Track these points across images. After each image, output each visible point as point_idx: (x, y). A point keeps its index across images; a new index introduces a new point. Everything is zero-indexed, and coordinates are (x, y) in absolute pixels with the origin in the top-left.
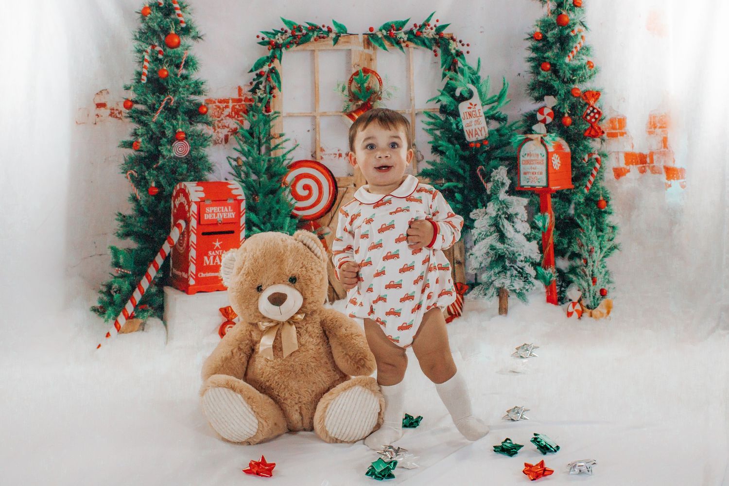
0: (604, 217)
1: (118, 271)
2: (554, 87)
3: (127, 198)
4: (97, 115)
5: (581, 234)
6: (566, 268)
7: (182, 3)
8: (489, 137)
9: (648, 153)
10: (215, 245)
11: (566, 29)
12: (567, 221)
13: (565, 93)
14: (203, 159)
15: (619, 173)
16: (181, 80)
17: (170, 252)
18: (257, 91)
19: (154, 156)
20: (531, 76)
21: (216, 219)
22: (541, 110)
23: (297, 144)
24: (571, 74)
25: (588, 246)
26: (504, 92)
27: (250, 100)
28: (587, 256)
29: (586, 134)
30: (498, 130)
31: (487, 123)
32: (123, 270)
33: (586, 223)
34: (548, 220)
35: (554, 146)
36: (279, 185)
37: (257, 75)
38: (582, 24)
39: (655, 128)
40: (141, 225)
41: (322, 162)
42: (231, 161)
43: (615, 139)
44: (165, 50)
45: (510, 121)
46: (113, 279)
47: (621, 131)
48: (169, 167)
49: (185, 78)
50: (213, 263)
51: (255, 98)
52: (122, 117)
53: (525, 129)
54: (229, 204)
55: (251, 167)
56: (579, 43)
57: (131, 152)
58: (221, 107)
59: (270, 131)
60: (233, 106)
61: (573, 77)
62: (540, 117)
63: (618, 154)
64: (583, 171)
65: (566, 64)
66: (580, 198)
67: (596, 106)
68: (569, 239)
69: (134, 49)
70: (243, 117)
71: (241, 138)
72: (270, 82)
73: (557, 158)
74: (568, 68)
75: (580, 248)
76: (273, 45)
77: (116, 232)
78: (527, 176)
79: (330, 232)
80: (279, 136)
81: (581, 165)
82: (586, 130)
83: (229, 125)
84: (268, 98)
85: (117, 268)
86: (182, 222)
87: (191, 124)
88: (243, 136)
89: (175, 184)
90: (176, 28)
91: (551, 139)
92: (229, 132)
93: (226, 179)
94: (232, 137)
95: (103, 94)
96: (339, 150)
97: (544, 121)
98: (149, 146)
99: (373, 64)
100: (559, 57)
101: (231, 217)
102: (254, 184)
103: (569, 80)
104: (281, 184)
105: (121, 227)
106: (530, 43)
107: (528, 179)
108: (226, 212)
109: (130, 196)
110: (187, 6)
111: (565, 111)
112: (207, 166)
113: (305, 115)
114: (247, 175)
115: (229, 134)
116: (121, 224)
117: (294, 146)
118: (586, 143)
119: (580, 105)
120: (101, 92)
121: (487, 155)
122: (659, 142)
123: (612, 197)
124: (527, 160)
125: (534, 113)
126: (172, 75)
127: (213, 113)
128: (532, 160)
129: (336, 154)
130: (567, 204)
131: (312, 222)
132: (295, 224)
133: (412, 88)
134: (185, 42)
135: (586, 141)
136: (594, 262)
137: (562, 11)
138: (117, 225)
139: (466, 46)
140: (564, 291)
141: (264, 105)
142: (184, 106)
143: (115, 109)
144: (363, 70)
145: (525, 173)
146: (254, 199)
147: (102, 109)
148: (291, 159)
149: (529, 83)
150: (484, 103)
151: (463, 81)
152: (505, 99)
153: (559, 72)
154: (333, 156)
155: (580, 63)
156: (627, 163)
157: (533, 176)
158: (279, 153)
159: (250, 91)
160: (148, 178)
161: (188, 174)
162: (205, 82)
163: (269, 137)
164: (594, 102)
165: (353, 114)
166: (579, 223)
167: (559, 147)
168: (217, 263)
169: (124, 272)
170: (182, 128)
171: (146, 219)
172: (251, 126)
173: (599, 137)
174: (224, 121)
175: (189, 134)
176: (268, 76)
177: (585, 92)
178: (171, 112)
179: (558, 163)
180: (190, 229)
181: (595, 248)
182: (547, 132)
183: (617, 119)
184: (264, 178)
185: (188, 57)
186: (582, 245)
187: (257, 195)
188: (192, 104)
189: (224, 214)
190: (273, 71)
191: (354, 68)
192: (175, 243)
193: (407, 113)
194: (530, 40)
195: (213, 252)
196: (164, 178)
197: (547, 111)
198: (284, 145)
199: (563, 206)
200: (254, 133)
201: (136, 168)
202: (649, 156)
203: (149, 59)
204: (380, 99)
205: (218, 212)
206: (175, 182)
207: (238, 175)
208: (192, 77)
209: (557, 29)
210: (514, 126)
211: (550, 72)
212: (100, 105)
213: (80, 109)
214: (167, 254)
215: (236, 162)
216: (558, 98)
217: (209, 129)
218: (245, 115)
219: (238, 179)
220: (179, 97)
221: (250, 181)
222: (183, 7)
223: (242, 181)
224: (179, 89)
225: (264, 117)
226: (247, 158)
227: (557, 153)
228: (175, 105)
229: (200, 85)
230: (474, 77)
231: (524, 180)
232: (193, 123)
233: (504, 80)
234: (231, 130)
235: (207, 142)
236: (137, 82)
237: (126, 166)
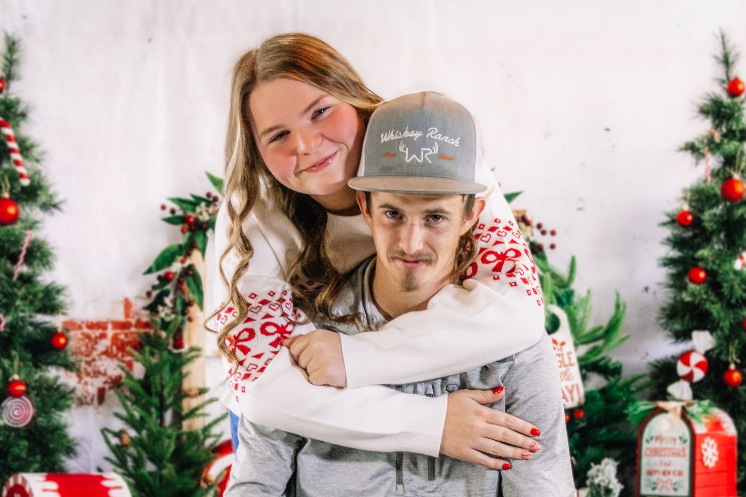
2: (711, 315)
7: (24, 142)
8: (586, 403)
11: (739, 206)
13: (731, 325)
14: (58, 432)
16: (18, 285)
18: (160, 308)
20: (668, 292)
22: (685, 357)
26: (617, 321)
27: (147, 325)
30: (603, 391)
31: (584, 378)
35: (706, 424)
36: (196, 482)
37: (160, 278)
42: (110, 436)
45: (626, 375)
49: (26, 280)
51: (154, 322)
53: (654, 391)
55: (145, 448)
58: (93, 336)
59: (181, 384)
60: (115, 336)
62: (682, 370)
65: (736, 273)
70: (132, 355)
71: (128, 394)
72: (183, 294)
73: (713, 447)
74: (738, 280)
76: (190, 224)
78: (654, 478)
80: (197, 392)
83: (105, 370)
84: (179, 322)
87: (36, 366)
88: (132, 391)
89: (6, 476)
90: (12, 188)
91: (700, 410)
92: (106, 382)
93: (100, 470)
94: (112, 392)
97: (689, 377)
100: (722, 257)
102: (151, 480)
103: (740, 301)
104: (199, 482)
106: (668, 232)
107: (654, 483)
110: (32, 146)
111: (730, 359)
112: (65, 444)
114: (138, 462)
121: (582, 436)
124: (655, 449)
125: (672, 361)
126: (4, 276)
127: (77, 348)
128: (664, 449)
134: (28, 215)
137: (732, 172)
139: (548, 235)
141: (171, 335)
142: (25, 334)
145: (650, 473)
148: (220, 436)
149: (665, 305)
150: (580, 339)
152: (620, 334)
153: (721, 287)
157: (664, 478)
158: (198, 423)
159: (144, 309)
161: (31, 459)
162: (63, 290)
163: (180, 395)
167: (715, 426)
170: (19, 374)
172: (146, 374)
174: (98, 363)
175: (33, 384)
176: (180, 282)
179: (714, 455)
182: (695, 399)
184: (169, 470)
185: (32, 242)
188: (39, 331)
190: (190, 273)
194: (669, 226)
197: (696, 358)
198: (208, 409)
200: (152, 387)
206: (7, 472)
207: (121, 463)
208: (39, 279)
209: (721, 207)
210: (634, 384)
211: (703, 286)
215: (118, 439)
216: (717, 335)
217: (70, 377)
218: (136, 353)
219: (120, 470)
220: (15, 316)
221: (143, 475)
222: (25, 149)
223: (127, 474)
224: (15, 302)
225: (171, 358)
226: (139, 431)
227: (712, 436)
228: (8, 330)
229: (54, 294)
230: (563, 291)
231: (647, 486)
232: (40, 364)
233: (618, 300)
234: (109, 380)
235: (66, 401)
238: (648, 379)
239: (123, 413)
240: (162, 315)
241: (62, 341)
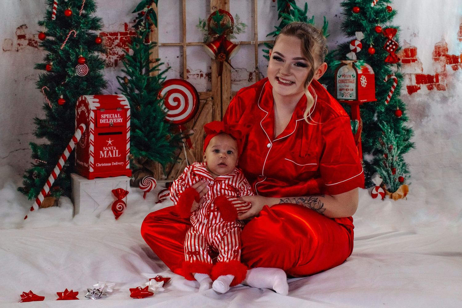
0: (400, 123)
1: (37, 161)
2: (362, 25)
3: (42, 107)
4: (19, 44)
5: (383, 136)
6: (371, 161)
9: (435, 74)
10: (108, 143)
12: (372, 125)
13: (371, 29)
14: (99, 78)
15: (412, 90)
16: (81, 18)
17: (75, 147)
19: (62, 75)
20: (345, 17)
21: (109, 123)
22: (353, 42)
23: (169, 66)
24: (375, 16)
25: (388, 145)
26: (325, 28)
27: (134, 33)
28: (387, 152)
29: (386, 60)
32: (40, 161)
33: (386, 127)
34: (357, 125)
35: (362, 70)
36: (155, 98)
39: (440, 56)
40: (53, 127)
41: (188, 80)
42: (120, 79)
43: (408, 64)
46: (34, 168)
47: (413, 58)
48: (73, 84)
49: (85, 16)
50: (107, 156)
51: (137, 32)
52: (37, 46)
53: (341, 56)
54: (119, 112)
55: (134, 84)
57: (44, 72)
58: (112, 38)
59: (149, 58)
60: (121, 38)
61: (377, 18)
62: (352, 47)
63: (411, 76)
64: (384, 88)
65: (372, 8)
66: (381, 108)
67: (394, 39)
68: (373, 139)
70: (128, 46)
71: (127, 62)
72: (149, 21)
73: (365, 79)
74: (373, 11)
75: (382, 146)
77: (34, 132)
78: (342, 92)
79: (193, 134)
80: (155, 60)
81: (382, 84)
82: (386, 58)
83: (118, 52)
84: (147, 32)
85: (36, 159)
86: (83, 125)
87: (90, 51)
88: (129, 61)
89: (78, 97)
91: (360, 64)
92: (118, 57)
93: (116, 93)
94: (121, 61)
95: (23, 28)
96: (200, 72)
97: (355, 50)
98: (59, 67)
99: (226, 6)
100: (366, 2)
101: (120, 122)
102: (137, 97)
103: (373, 20)
104: (157, 97)
105: (38, 128)
107: (343, 94)
108: (116, 118)
109: (44, 105)
111: (371, 44)
112: (102, 83)
113: (175, 45)
115: (118, 59)
116: (38, 126)
117: (167, 68)
118: (386, 67)
119: (381, 39)
120: (21, 26)
122: (443, 67)
123: (406, 107)
124: (342, 80)
125: (348, 44)
126: (75, 14)
127: (106, 43)
128: (346, 80)
129: (198, 75)
130: (372, 113)
131: (180, 126)
132: (167, 127)
133: (255, 25)
135: (386, 66)
136: (393, 156)
138: (35, 127)
140: (370, 178)
141: (144, 37)
142: (84, 38)
143: (32, 39)
144: (219, 11)
145: (341, 90)
146: (137, 109)
147: (23, 40)
148: (165, 78)
149: (344, 22)
151: (294, 20)
152: (326, 34)
153: (366, 14)
154: (196, 76)
155: (381, 8)
156: (418, 82)
157: (347, 92)
158: (156, 73)
159: (133, 27)
160: (58, 92)
161: (88, 89)
162: (100, 19)
163: (149, 62)
164: (393, 36)
165: (212, 44)
166: (381, 127)
167: (365, 70)
168: (109, 156)
169: (41, 162)
170: (82, 55)
171: (56, 123)
172: (134, 53)
173: (396, 63)
174: (115, 49)
175: (88, 59)
176: (147, 16)
177: (385, 30)
178: (74, 43)
179: (365, 82)
180: (89, 131)
181: (393, 146)
182: (357, 59)
183: (410, 50)
184: (144, 93)
186: (384, 144)
187: (139, 105)
188: (90, 37)
189: (115, 119)
190: (151, 12)
191: (212, 10)
192: (78, 141)
193: (252, 43)
195: (107, 148)
196: (69, 92)
197: (357, 43)
198: (160, 67)
199: (368, 114)
200: (137, 59)
201: (49, 84)
202: (435, 77)
203: (57, 2)
204: (232, 33)
205: (110, 118)
206: (78, 95)
207: (125, 90)
208: (90, 16)
210: (333, 54)
211: (358, 14)
212: (21, 37)
213: (6, 39)
214: (72, 149)
215: (123, 81)
216: (365, 34)
217: (104, 55)
218: (130, 45)
219: (125, 93)
220: (80, 31)
221: (134, 95)
223: (127, 95)
224: (80, 25)
225: (145, 47)
226: (132, 77)
227: (364, 75)
228: (77, 37)
229: (96, 22)
230: (302, 17)
231: (340, 95)
232: (91, 50)
233: (325, 20)
234: (119, 56)
235: (102, 65)
236: (48, 19)
237: (41, 83)
238: (338, 52)
239: (126, 70)
240: (141, 29)
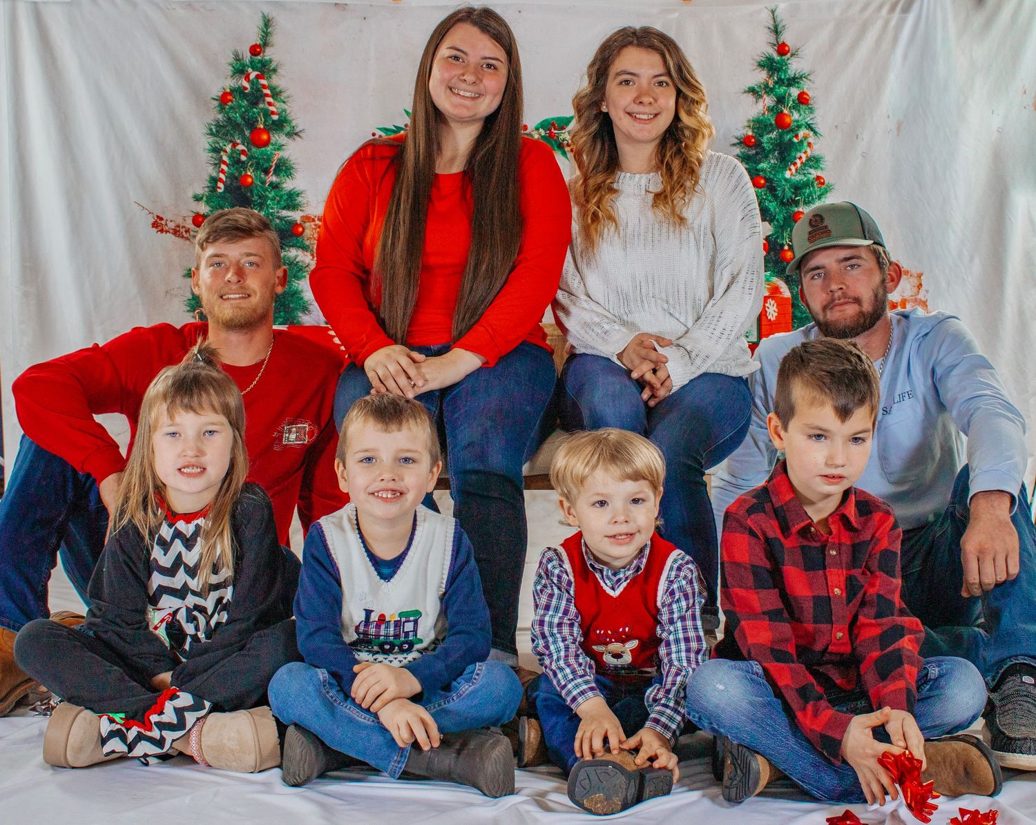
2: (769, 209)
7: (275, 89)
9: (899, 300)
11: (788, 132)
13: (785, 218)
14: (297, 296)
16: (269, 190)
24: (793, 193)
38: (809, 127)
44: (249, 150)
52: (189, 237)
56: (805, 153)
61: (796, 197)
65: (786, 180)
69: (208, 147)
73: (774, 306)
74: (788, 185)
90: (265, 121)
100: (777, 169)
103: (790, 201)
106: (737, 151)
110: (281, 92)
111: (784, 243)
112: (301, 305)
122: (914, 286)
126: (259, 183)
127: (310, 235)
134: (277, 140)
137: (783, 108)
143: (181, 225)
153: (776, 190)
155: (805, 179)
162: (301, 193)
167: (775, 291)
179: (774, 311)
185: (279, 160)
188: (284, 223)
194: (738, 146)
202: (901, 305)
203: (228, 161)
208: (284, 185)
209: (775, 133)
211: (763, 189)
216: (774, 225)
217: (306, 256)
220: (267, 212)
222: (276, 94)
224: (267, 201)
227: (773, 298)
229: (295, 196)
235: (302, 273)
236: (210, 191)
237: (193, 302)
241: (300, 229)
